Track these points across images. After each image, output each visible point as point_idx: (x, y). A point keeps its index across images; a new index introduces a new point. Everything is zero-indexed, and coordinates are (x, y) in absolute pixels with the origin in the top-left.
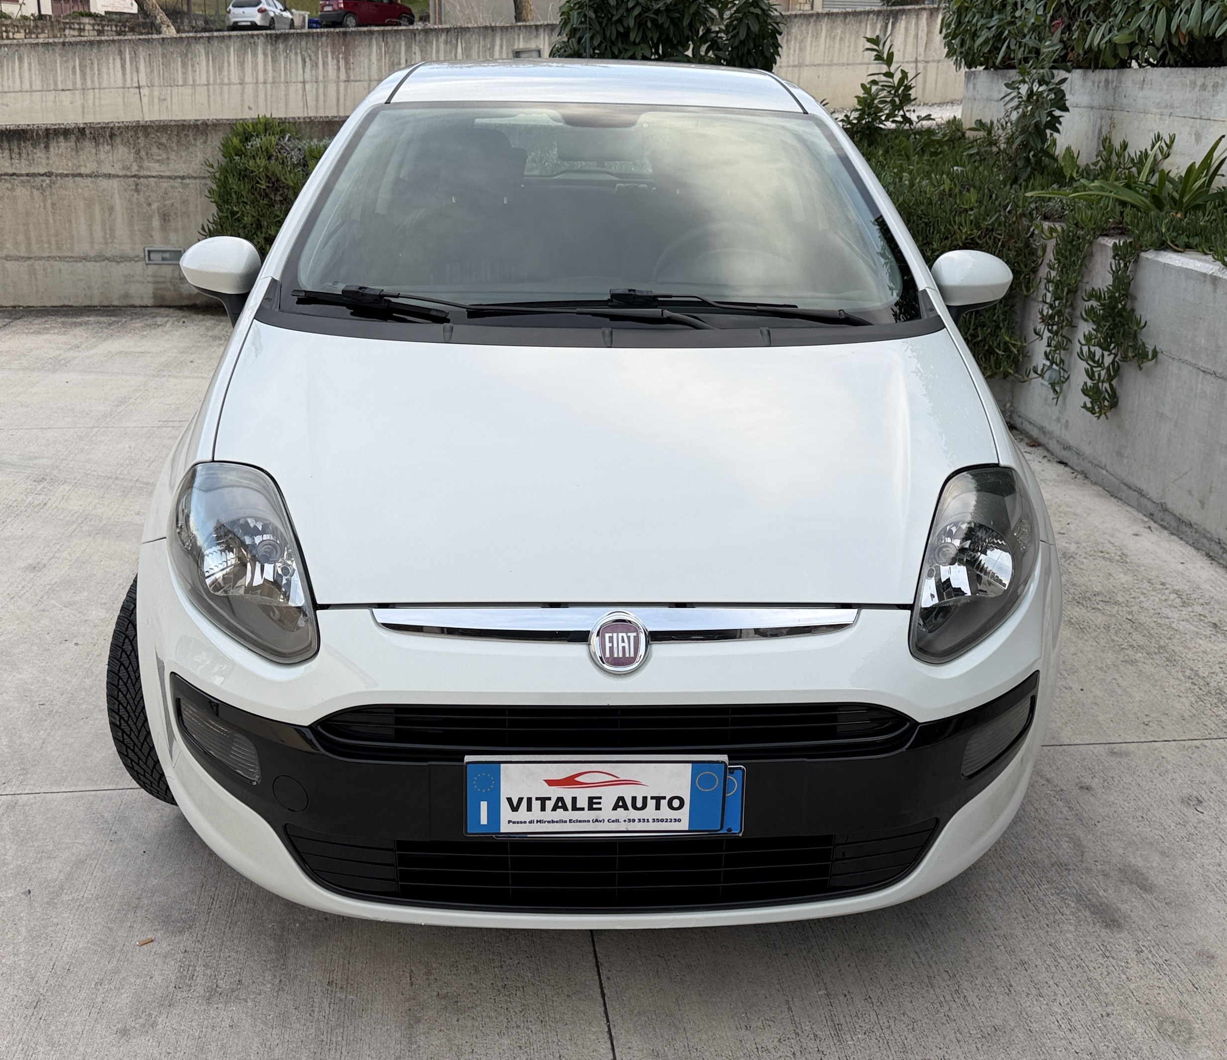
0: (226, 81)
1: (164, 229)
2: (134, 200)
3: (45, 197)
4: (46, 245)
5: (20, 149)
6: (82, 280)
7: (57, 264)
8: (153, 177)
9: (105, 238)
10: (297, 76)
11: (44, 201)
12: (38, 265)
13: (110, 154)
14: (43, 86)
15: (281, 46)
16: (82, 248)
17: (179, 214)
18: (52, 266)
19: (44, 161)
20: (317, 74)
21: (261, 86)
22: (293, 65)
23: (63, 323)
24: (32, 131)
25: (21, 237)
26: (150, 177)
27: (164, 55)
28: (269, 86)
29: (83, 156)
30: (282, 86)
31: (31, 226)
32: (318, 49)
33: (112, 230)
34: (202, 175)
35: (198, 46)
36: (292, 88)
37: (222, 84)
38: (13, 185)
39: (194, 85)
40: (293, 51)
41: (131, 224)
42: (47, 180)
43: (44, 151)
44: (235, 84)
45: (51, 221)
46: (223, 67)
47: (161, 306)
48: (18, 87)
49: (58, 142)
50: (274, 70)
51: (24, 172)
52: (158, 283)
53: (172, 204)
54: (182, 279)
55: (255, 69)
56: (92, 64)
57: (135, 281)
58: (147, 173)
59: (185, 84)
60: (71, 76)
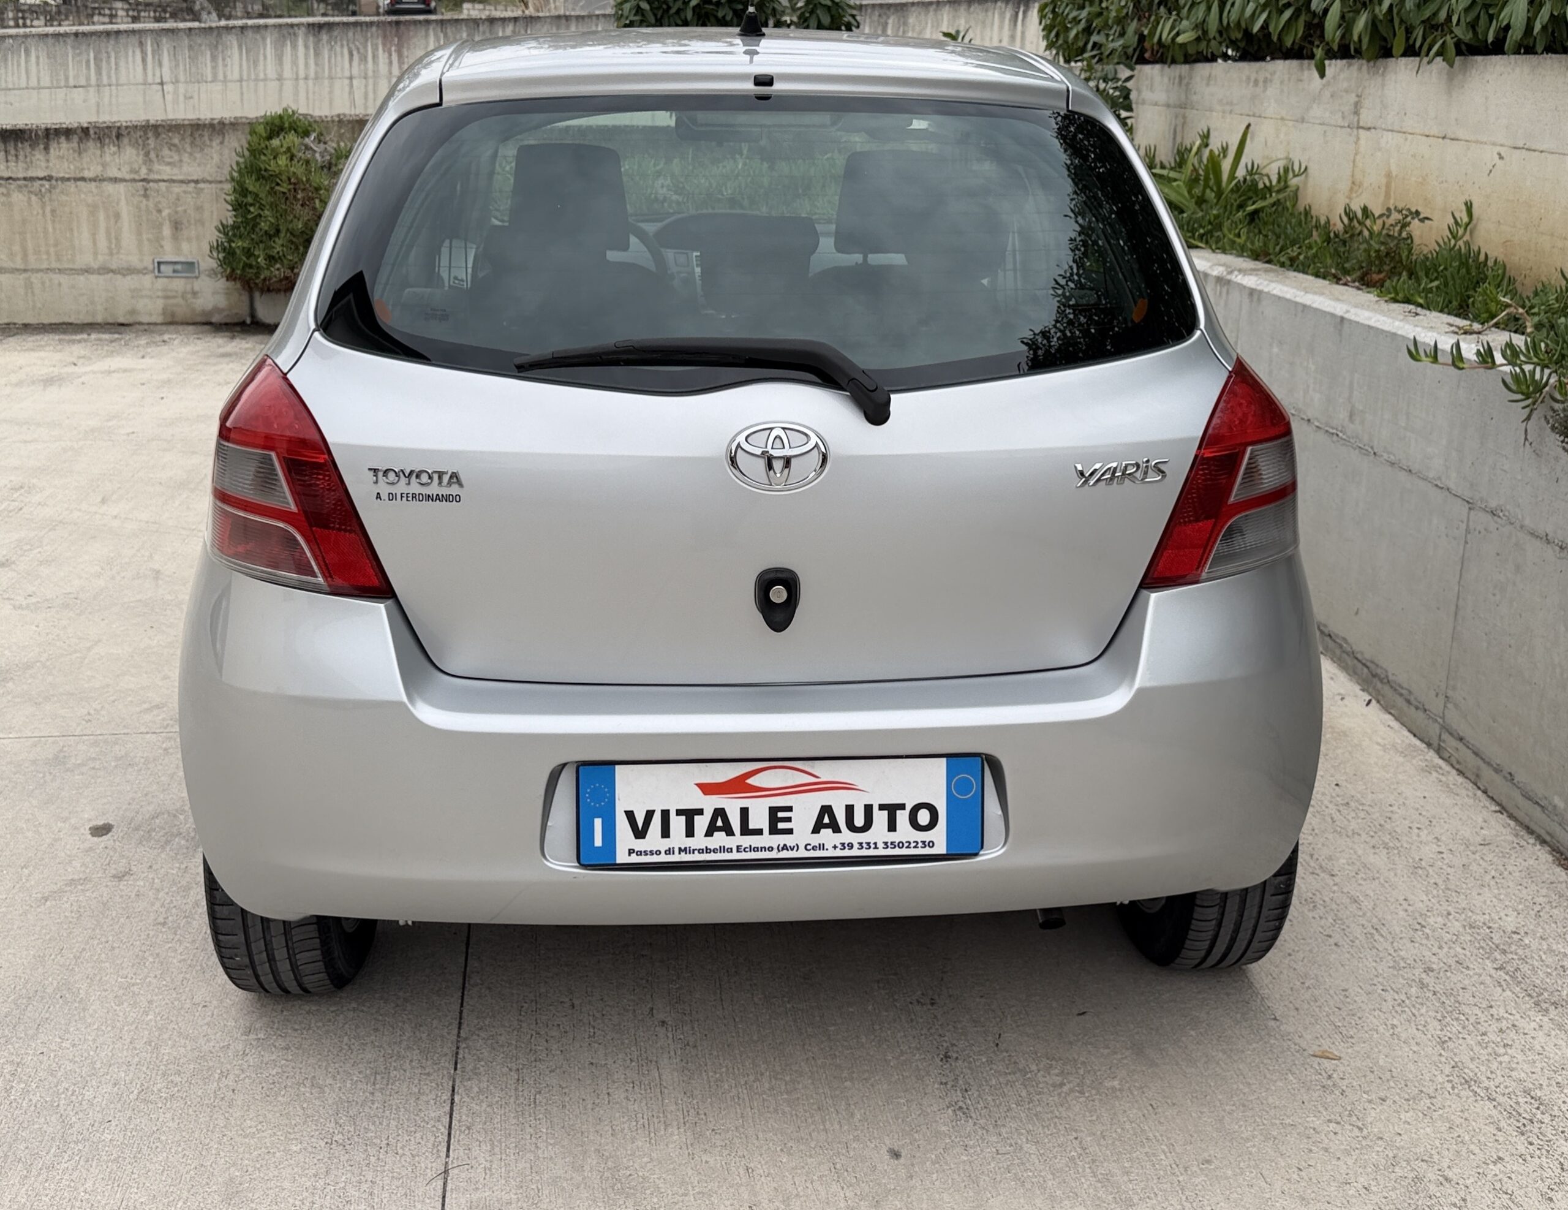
0: (262, 76)
1: (175, 238)
2: (143, 206)
3: (44, 203)
4: (44, 257)
5: (16, 150)
6: (83, 295)
7: (57, 278)
8: (164, 181)
9: (109, 248)
10: (342, 69)
11: (43, 207)
12: (35, 278)
13: (116, 156)
14: (52, 82)
15: (325, 37)
16: (86, 259)
17: (193, 222)
18: (51, 280)
19: (43, 164)
20: (366, 70)
21: (301, 82)
22: (339, 58)
23: (60, 340)
24: (31, 131)
25: (17, 248)
26: (160, 181)
27: (190, 47)
28: (310, 83)
29: (86, 158)
30: (326, 82)
31: (28, 236)
32: (367, 41)
33: (118, 240)
34: (219, 179)
35: (229, 37)
36: (338, 84)
37: (257, 80)
38: (8, 190)
39: (225, 81)
40: (339, 43)
41: (139, 233)
42: (47, 184)
43: (43, 152)
44: (272, 80)
45: (51, 230)
46: (258, 60)
47: (171, 323)
48: (23, 84)
49: (59, 143)
50: (316, 64)
51: (21, 175)
52: (166, 297)
53: (185, 211)
54: (194, 294)
55: (295, 63)
56: (109, 57)
57: (142, 297)
58: (157, 177)
59: (214, 80)
60: (85, 71)
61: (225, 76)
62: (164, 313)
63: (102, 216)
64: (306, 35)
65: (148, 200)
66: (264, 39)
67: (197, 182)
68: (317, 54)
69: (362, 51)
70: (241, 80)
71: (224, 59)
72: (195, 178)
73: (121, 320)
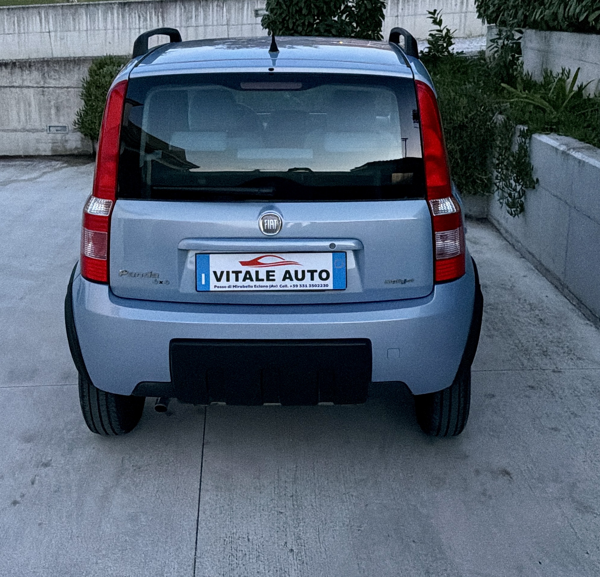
0: (97, 28)
1: (57, 114)
2: (42, 99)
6: (13, 142)
7: (1, 133)
8: (52, 87)
9: (26, 119)
10: (135, 25)
13: (29, 76)
15: (127, 9)
16: (14, 125)
17: (65, 107)
20: (147, 24)
21: (116, 31)
23: (3, 165)
26: (50, 87)
27: (63, 15)
28: (120, 31)
29: (14, 76)
30: (128, 31)
32: (147, 11)
33: (30, 115)
34: (78, 86)
35: (81, 10)
36: (133, 31)
37: (94, 30)
39: (79, 31)
40: (134, 12)
41: (40, 112)
44: (101, 30)
46: (95, 20)
47: (56, 156)
50: (123, 22)
52: (54, 143)
53: (62, 102)
54: (66, 141)
55: (112, 22)
56: (24, 19)
57: (42, 142)
58: (48, 85)
59: (74, 30)
60: (12, 26)
61: (79, 28)
62: (53, 150)
63: (22, 105)
64: (118, 8)
65: (44, 97)
66: (98, 10)
67: (68, 88)
68: (123, 17)
69: (145, 15)
70: (87, 30)
71: (79, 20)
72: (66, 86)
73: (32, 154)
